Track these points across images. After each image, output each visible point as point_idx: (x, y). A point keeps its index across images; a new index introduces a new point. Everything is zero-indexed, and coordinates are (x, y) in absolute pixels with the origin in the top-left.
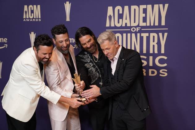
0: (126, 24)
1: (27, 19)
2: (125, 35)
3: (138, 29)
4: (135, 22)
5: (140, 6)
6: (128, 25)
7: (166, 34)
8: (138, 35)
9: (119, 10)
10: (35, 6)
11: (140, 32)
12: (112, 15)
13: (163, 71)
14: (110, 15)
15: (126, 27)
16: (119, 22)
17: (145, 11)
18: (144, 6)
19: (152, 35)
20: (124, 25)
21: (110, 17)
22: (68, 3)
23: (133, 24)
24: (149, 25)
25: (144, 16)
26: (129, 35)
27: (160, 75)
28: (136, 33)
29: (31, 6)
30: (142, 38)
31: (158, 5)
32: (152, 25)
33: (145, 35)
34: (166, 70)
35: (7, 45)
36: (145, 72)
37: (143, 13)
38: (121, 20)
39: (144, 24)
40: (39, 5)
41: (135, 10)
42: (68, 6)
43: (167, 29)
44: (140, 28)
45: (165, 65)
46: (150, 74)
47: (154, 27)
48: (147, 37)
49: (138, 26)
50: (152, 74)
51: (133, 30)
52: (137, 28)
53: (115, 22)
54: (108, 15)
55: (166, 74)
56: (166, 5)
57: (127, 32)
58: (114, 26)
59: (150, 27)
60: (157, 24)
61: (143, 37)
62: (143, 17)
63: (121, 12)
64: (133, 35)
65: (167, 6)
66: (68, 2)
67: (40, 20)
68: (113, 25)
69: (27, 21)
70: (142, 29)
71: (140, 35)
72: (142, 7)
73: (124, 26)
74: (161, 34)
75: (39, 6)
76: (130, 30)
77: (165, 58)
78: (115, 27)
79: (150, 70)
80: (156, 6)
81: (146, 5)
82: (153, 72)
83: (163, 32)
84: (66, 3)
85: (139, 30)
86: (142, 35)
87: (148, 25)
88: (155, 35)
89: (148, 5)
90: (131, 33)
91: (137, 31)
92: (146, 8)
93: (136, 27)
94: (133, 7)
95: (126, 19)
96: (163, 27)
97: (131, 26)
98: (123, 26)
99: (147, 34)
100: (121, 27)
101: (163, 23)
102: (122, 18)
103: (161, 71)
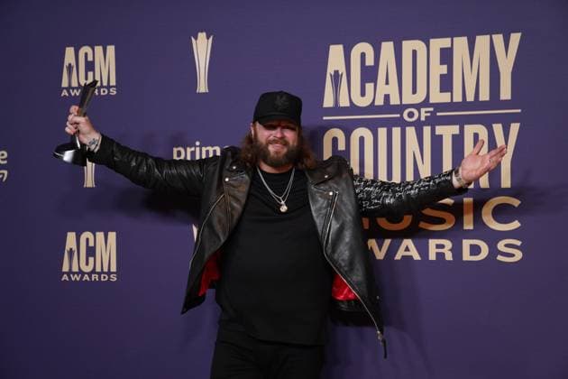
0: (387, 97)
1: (73, 89)
2: (382, 132)
3: (426, 112)
4: (414, 91)
5: (432, 41)
6: (394, 101)
7: (515, 128)
8: (427, 130)
9: (363, 56)
10: (99, 49)
11: (433, 121)
12: (342, 70)
13: (507, 246)
14: (336, 72)
15: (387, 106)
16: (363, 94)
17: (447, 56)
18: (445, 42)
19: (470, 130)
20: (380, 102)
21: (336, 77)
22: (202, 36)
23: (409, 98)
24: (460, 100)
25: (445, 72)
26: (396, 131)
27: (500, 258)
28: (419, 126)
29: (85, 49)
30: (437, 141)
31: (488, 37)
32: (470, 98)
33: (447, 132)
34: (518, 243)
35: (6, 172)
36: (450, 250)
37: (442, 63)
38: (372, 85)
39: (445, 98)
40: (111, 44)
41: (414, 53)
42: (202, 47)
43: (519, 111)
44: (431, 109)
45: (515, 225)
46: (467, 256)
47: (477, 104)
48: (453, 136)
49: (426, 103)
50: (471, 254)
51: (411, 115)
52: (423, 110)
53: (352, 94)
54: (330, 71)
55: (518, 255)
56: (512, 35)
57: (389, 124)
58: (348, 104)
59: (464, 105)
60: (485, 96)
61: (441, 137)
62: (442, 76)
63: (370, 62)
64: (411, 131)
65: (515, 38)
66: (204, 34)
67: (113, 92)
68: (344, 102)
69: (73, 94)
70: (438, 114)
71: (433, 131)
72: (438, 44)
73: (382, 103)
74: (498, 128)
75: (111, 49)
76: (398, 115)
77: (516, 203)
78: (353, 109)
79: (466, 243)
80: (482, 42)
81: (449, 40)
82: (475, 250)
83: (506, 122)
84: (196, 39)
85: (429, 114)
86: (440, 130)
87: (458, 98)
88: (482, 131)
89: (455, 39)
90: (403, 125)
91: (423, 119)
92: (449, 46)
93: (418, 107)
94: (408, 46)
95: (387, 83)
96: (506, 104)
97: (403, 103)
98: (377, 103)
99: (455, 129)
100: (372, 108)
101: (506, 93)
102: (374, 80)
103: (501, 246)
